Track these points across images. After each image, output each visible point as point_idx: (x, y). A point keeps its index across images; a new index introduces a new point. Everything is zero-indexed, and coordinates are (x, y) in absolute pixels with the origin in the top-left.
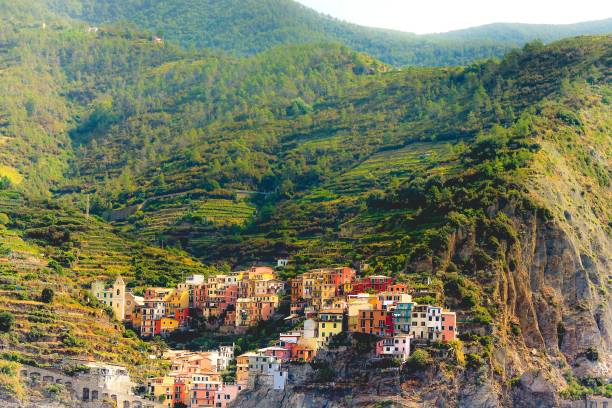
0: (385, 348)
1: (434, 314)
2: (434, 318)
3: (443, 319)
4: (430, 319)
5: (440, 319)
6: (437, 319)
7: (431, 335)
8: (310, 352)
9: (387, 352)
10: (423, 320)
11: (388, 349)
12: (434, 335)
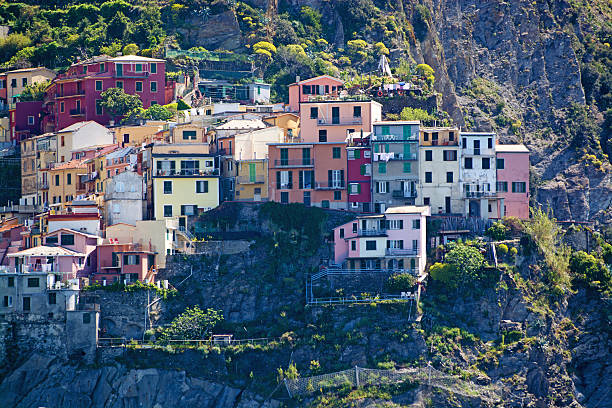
0: (362, 243)
1: (477, 152)
2: (477, 162)
3: (500, 164)
4: (468, 164)
5: (493, 165)
6: (486, 164)
7: (475, 206)
8: (152, 259)
9: (371, 254)
10: (451, 166)
11: (371, 246)
12: (484, 205)
